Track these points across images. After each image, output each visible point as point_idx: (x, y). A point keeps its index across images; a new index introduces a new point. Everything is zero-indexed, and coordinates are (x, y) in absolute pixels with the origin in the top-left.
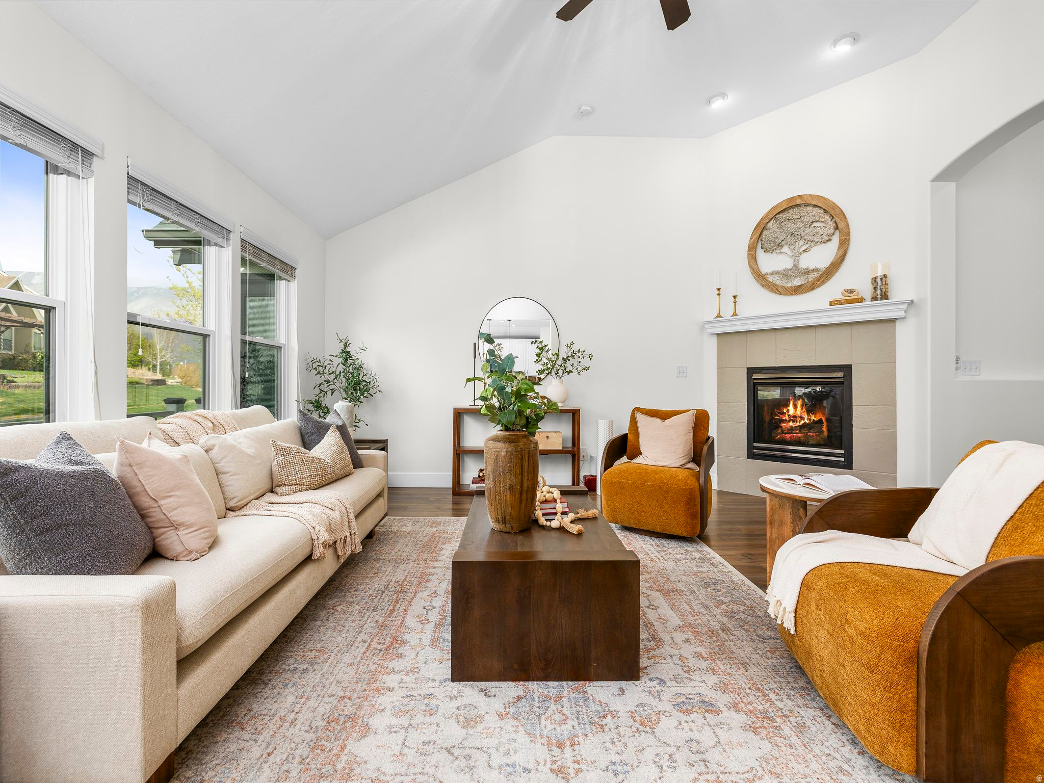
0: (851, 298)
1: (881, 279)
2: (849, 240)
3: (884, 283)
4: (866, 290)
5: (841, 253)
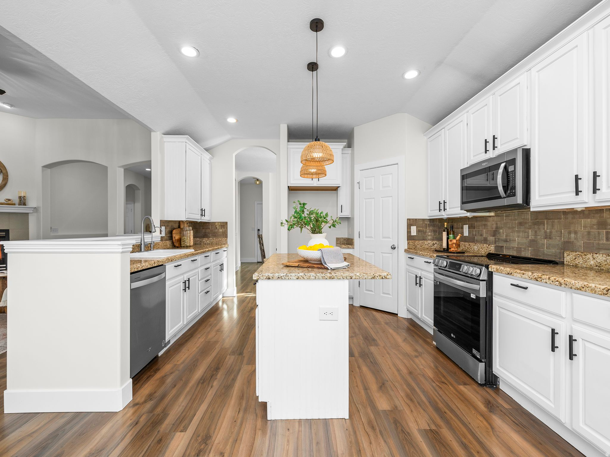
0: (9, 203)
1: (23, 197)
2: (8, 178)
3: (24, 199)
4: (17, 201)
5: (4, 183)
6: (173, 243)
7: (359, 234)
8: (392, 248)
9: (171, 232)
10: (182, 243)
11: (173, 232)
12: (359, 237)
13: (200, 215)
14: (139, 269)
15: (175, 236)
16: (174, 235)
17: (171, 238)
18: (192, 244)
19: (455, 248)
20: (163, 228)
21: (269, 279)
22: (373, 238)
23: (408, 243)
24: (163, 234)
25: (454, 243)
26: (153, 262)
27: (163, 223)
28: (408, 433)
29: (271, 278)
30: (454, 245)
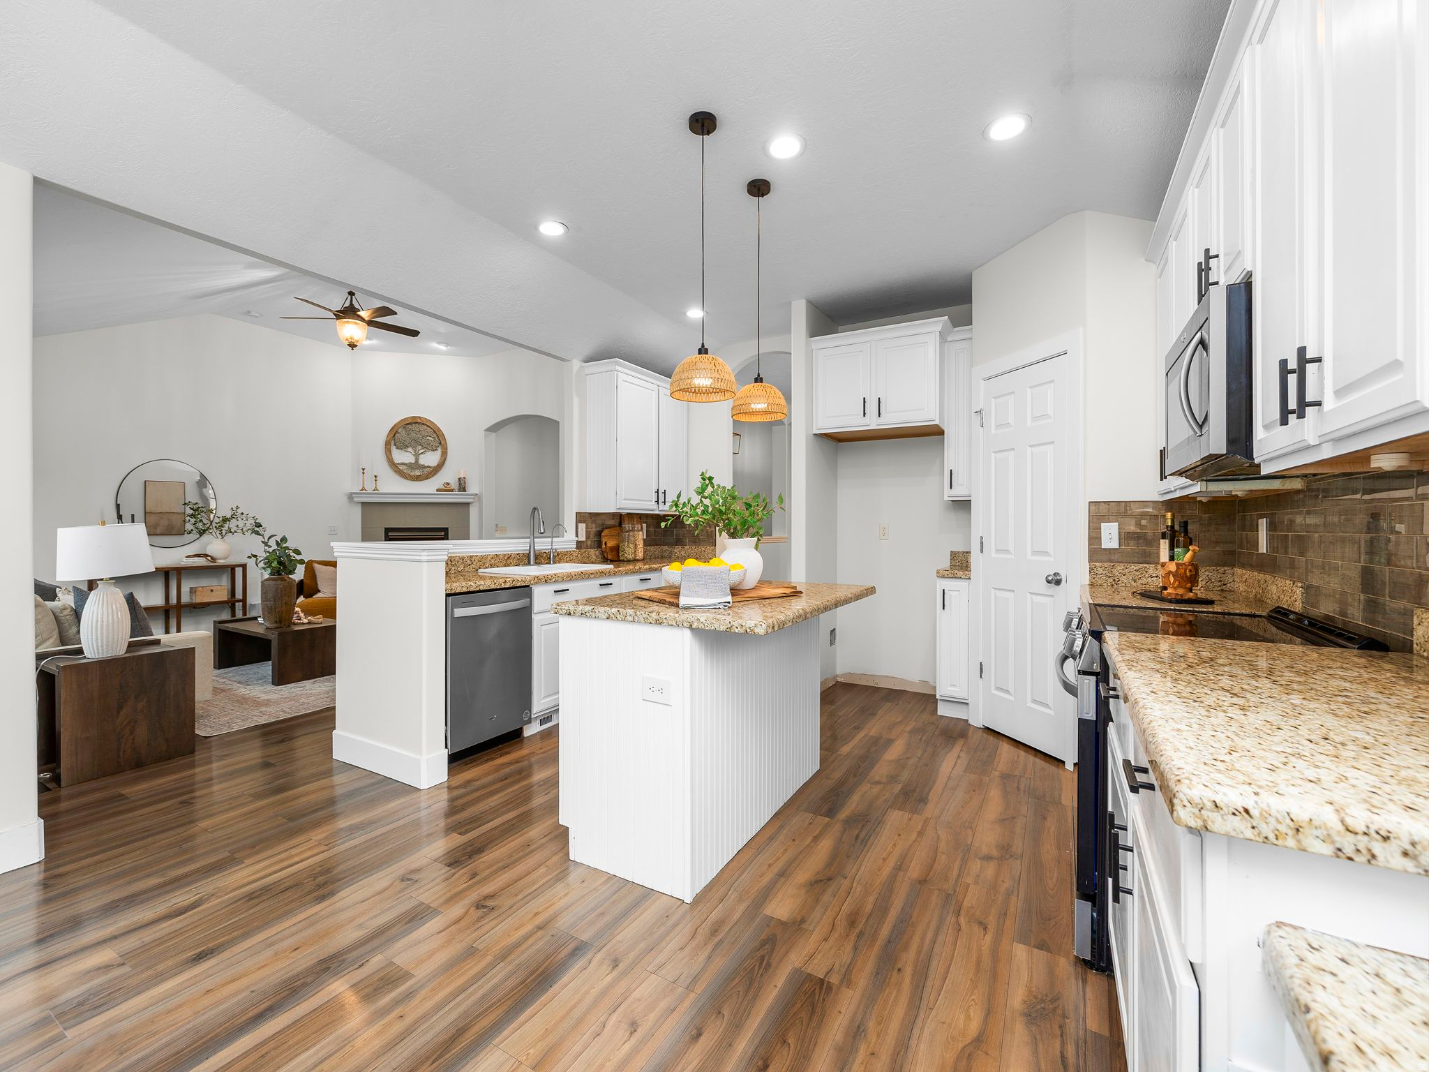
0: (447, 488)
1: (463, 479)
2: (447, 454)
3: (464, 482)
4: (456, 485)
5: (442, 460)
6: (602, 553)
7: (982, 543)
8: (1049, 582)
9: (599, 534)
10: (621, 554)
11: (603, 534)
12: (982, 551)
13: (653, 502)
14: (472, 589)
15: (606, 540)
16: (604, 540)
17: (599, 544)
18: (640, 555)
19: (1175, 588)
20: (582, 526)
21: (570, 614)
22: (1012, 554)
23: (1091, 570)
24: (582, 537)
25: (1170, 572)
26: (501, 581)
27: (581, 517)
28: (769, 965)
29: (572, 613)
30: (1172, 579)
